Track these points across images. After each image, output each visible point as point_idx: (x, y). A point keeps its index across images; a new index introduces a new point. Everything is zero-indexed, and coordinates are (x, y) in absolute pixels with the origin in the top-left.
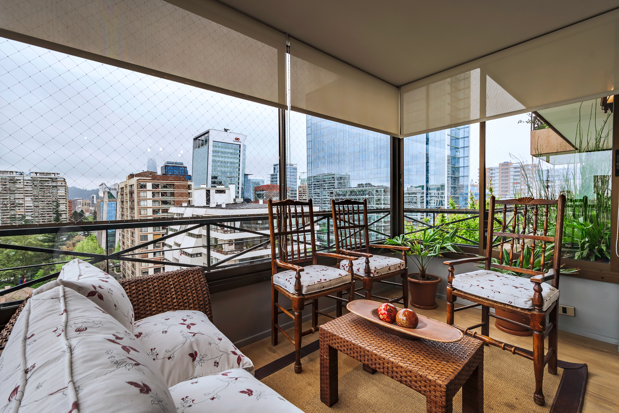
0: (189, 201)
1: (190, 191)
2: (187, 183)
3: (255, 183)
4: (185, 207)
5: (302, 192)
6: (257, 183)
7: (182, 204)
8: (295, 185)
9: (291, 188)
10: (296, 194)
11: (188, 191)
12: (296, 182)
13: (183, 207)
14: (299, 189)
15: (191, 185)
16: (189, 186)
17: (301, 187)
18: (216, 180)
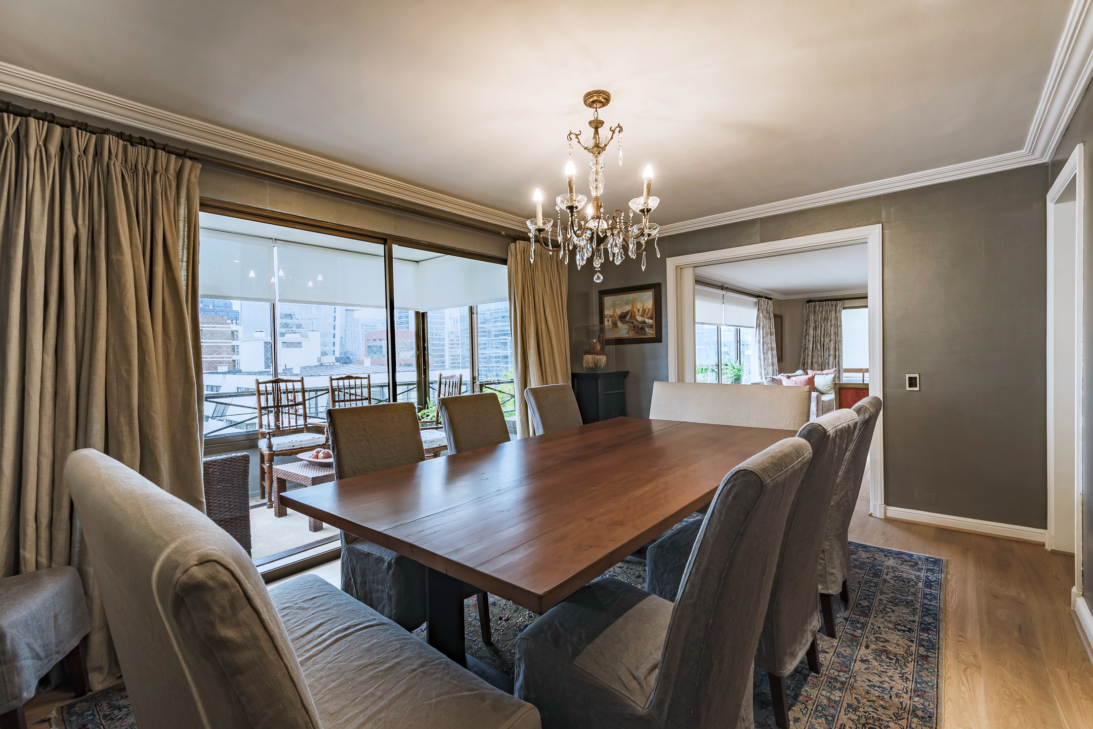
0: (234, 361)
1: (234, 343)
2: (228, 328)
3: (369, 326)
4: (222, 373)
5: (455, 342)
6: (371, 326)
7: (216, 368)
8: (442, 330)
9: (434, 335)
10: (443, 345)
11: (231, 343)
12: (443, 324)
13: (219, 373)
14: (449, 336)
15: (237, 331)
16: (233, 332)
17: (452, 333)
18: (289, 321)
